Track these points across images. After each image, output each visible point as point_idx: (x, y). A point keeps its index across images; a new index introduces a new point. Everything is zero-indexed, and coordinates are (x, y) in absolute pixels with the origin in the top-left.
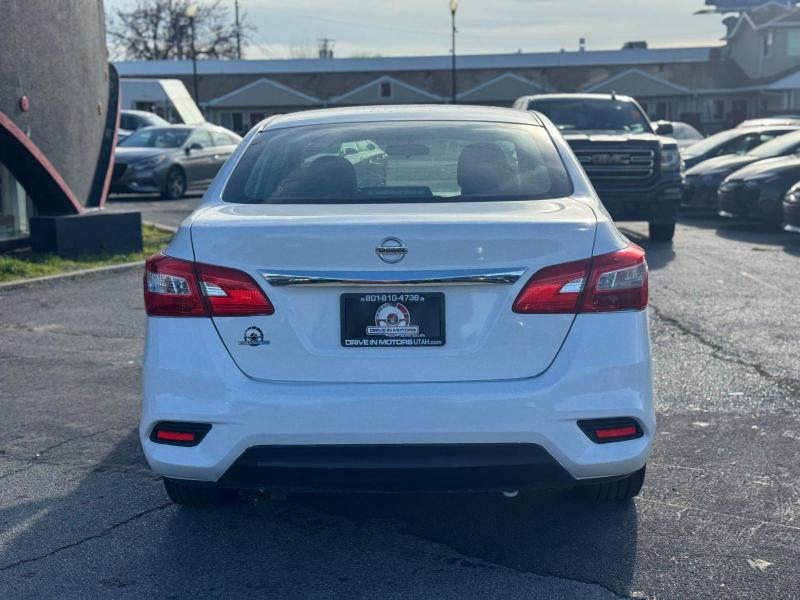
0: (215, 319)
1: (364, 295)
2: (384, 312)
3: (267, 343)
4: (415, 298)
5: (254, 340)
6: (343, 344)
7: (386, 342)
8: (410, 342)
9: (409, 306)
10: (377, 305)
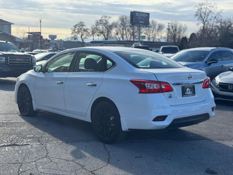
0: (164, 93)
1: (185, 86)
2: (188, 89)
3: (172, 97)
4: (191, 87)
5: (170, 97)
6: (183, 97)
7: (188, 96)
8: (191, 95)
9: (190, 88)
10: (186, 88)
